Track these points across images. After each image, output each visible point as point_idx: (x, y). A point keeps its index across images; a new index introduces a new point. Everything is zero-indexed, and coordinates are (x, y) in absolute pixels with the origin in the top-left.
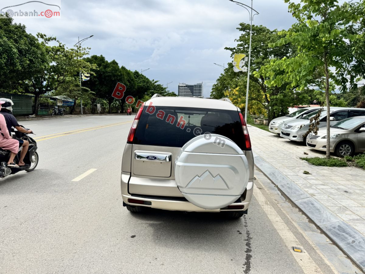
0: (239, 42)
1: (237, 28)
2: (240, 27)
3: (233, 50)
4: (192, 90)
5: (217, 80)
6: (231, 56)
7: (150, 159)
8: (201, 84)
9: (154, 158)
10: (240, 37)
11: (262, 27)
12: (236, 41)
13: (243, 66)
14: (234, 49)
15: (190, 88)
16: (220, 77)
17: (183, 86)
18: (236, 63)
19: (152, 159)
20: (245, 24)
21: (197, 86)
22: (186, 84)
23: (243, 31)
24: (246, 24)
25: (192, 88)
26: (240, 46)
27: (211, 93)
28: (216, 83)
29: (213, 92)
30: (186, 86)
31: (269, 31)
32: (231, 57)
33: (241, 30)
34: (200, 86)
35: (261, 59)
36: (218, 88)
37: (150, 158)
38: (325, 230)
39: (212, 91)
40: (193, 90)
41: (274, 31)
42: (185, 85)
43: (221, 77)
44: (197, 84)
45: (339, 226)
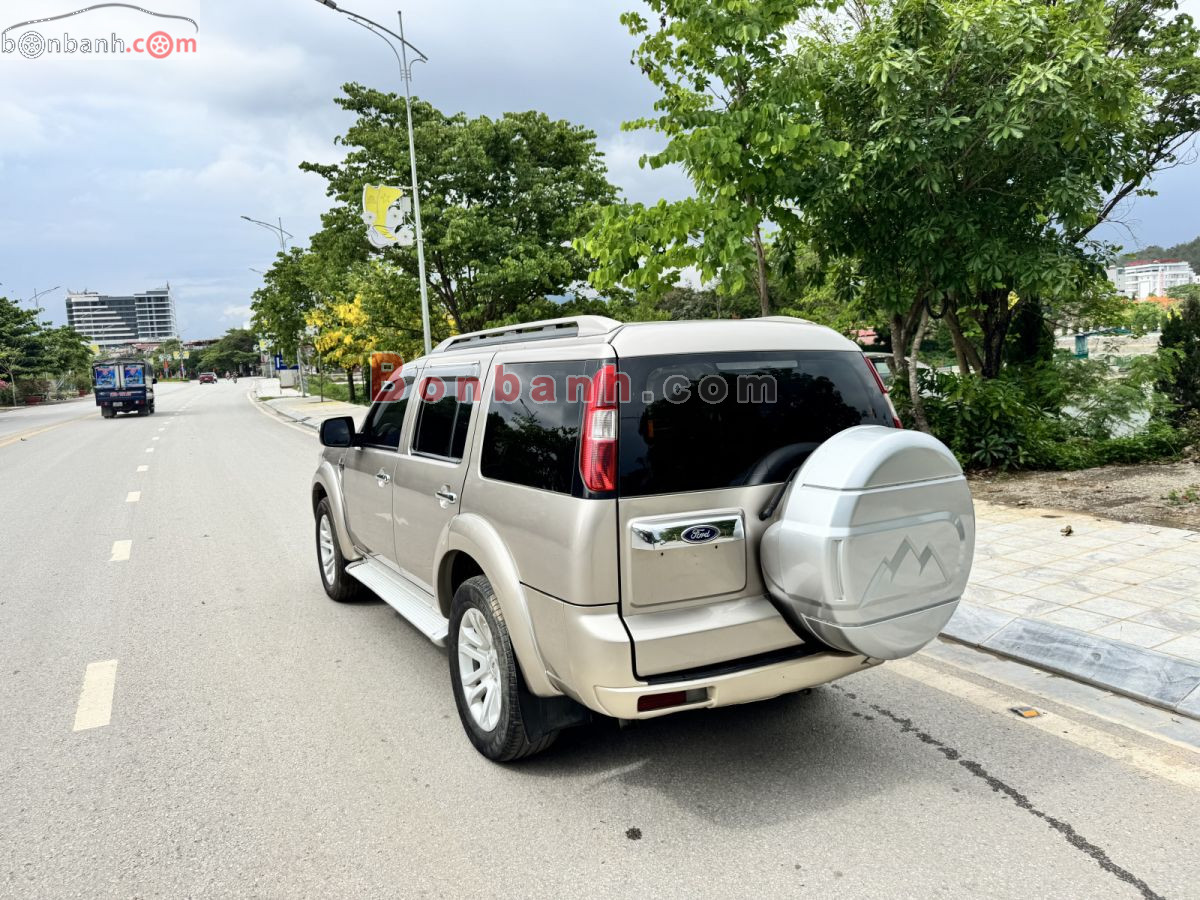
0: (350, 146)
1: (337, 101)
2: (347, 97)
3: (329, 172)
4: (128, 314)
5: (267, 275)
6: (328, 192)
7: (696, 539)
8: (166, 292)
9: (706, 535)
10: (351, 130)
11: (417, 102)
12: (339, 142)
13: (398, 229)
14: (334, 168)
15: (121, 309)
16: (275, 264)
17: (86, 304)
18: (374, 215)
19: (704, 538)
20: (361, 88)
21: (149, 299)
22: (102, 293)
23: (355, 111)
24: (364, 88)
25: (127, 309)
26: (360, 161)
27: (252, 320)
28: (264, 286)
29: (258, 317)
30: (103, 303)
31: (441, 116)
32: (328, 195)
33: (349, 105)
34: (162, 299)
35: (433, 205)
36: (278, 303)
37: (697, 534)
38: (1002, 649)
39: (254, 313)
40: (135, 314)
41: (455, 119)
42: (97, 299)
43: (282, 265)
44: (148, 293)
45: (1025, 630)
